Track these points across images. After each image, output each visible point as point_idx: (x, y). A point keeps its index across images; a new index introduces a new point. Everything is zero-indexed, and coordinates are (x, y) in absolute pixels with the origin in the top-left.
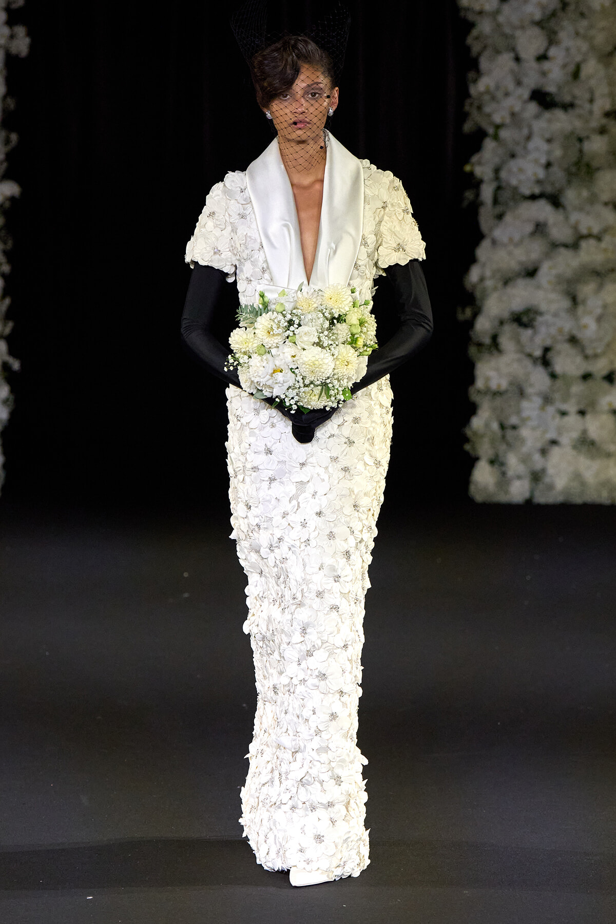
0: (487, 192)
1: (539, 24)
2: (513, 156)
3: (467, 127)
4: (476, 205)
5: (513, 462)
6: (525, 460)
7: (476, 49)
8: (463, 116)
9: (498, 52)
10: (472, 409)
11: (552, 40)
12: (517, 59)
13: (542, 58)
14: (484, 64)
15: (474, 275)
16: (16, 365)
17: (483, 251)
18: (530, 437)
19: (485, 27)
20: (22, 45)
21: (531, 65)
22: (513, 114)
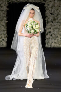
0: (47, 22)
1: (51, 7)
2: (49, 18)
3: (45, 16)
4: (46, 23)
5: (49, 44)
6: (50, 44)
7: (46, 9)
8: (45, 15)
9: (48, 10)
10: (45, 40)
11: (52, 9)
12: (49, 10)
13: (51, 10)
14: (46, 11)
15: (46, 28)
16: (8, 36)
17: (46, 27)
18: (50, 42)
19: (46, 8)
20: (8, 9)
21: (50, 11)
22: (49, 15)
